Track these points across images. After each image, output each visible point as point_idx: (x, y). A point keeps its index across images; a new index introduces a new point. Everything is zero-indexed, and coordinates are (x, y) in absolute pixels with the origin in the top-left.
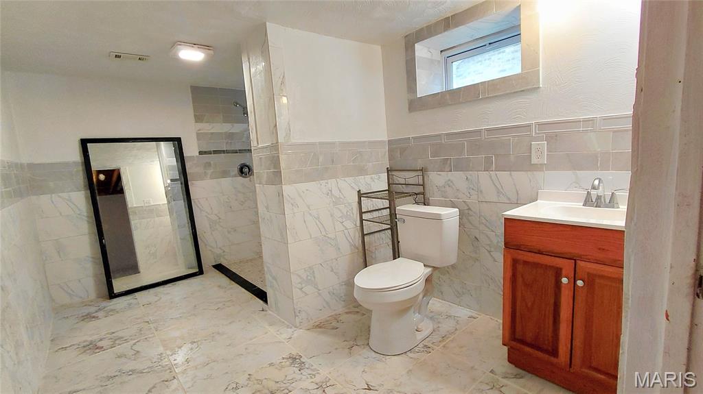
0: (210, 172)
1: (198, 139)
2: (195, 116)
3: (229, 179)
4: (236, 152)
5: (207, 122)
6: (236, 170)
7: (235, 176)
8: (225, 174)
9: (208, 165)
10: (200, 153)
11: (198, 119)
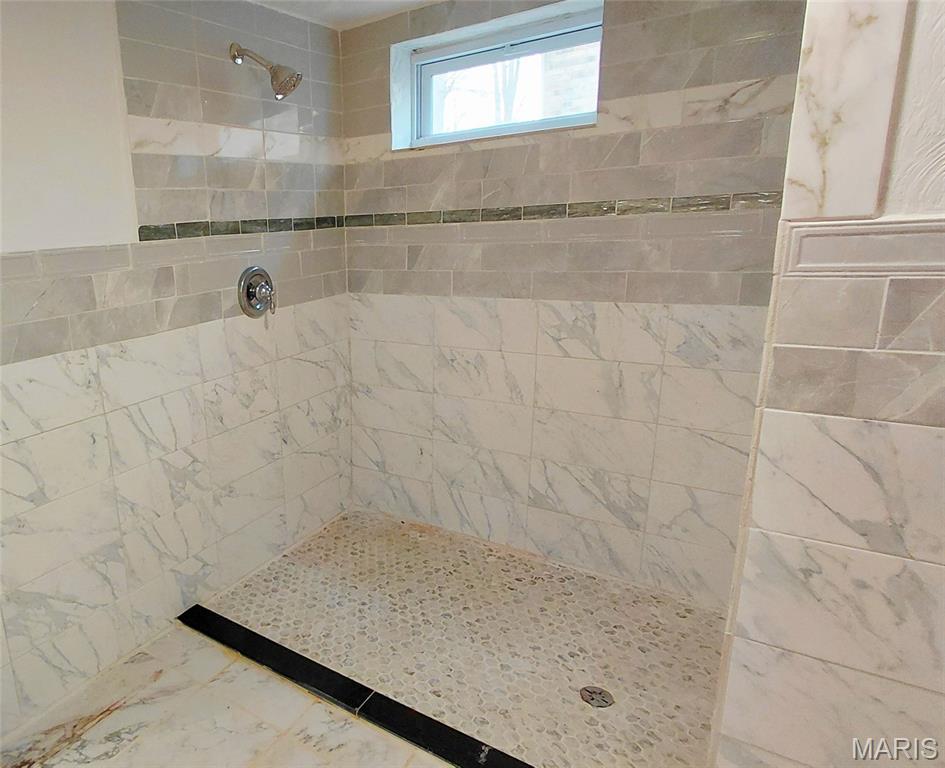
0: (170, 301)
1: (139, 181)
2: (129, 87)
3: (216, 325)
4: (234, 229)
5: (161, 114)
6: (232, 292)
7: (231, 313)
8: (206, 309)
9: (164, 277)
10: (147, 233)
11: (138, 100)
